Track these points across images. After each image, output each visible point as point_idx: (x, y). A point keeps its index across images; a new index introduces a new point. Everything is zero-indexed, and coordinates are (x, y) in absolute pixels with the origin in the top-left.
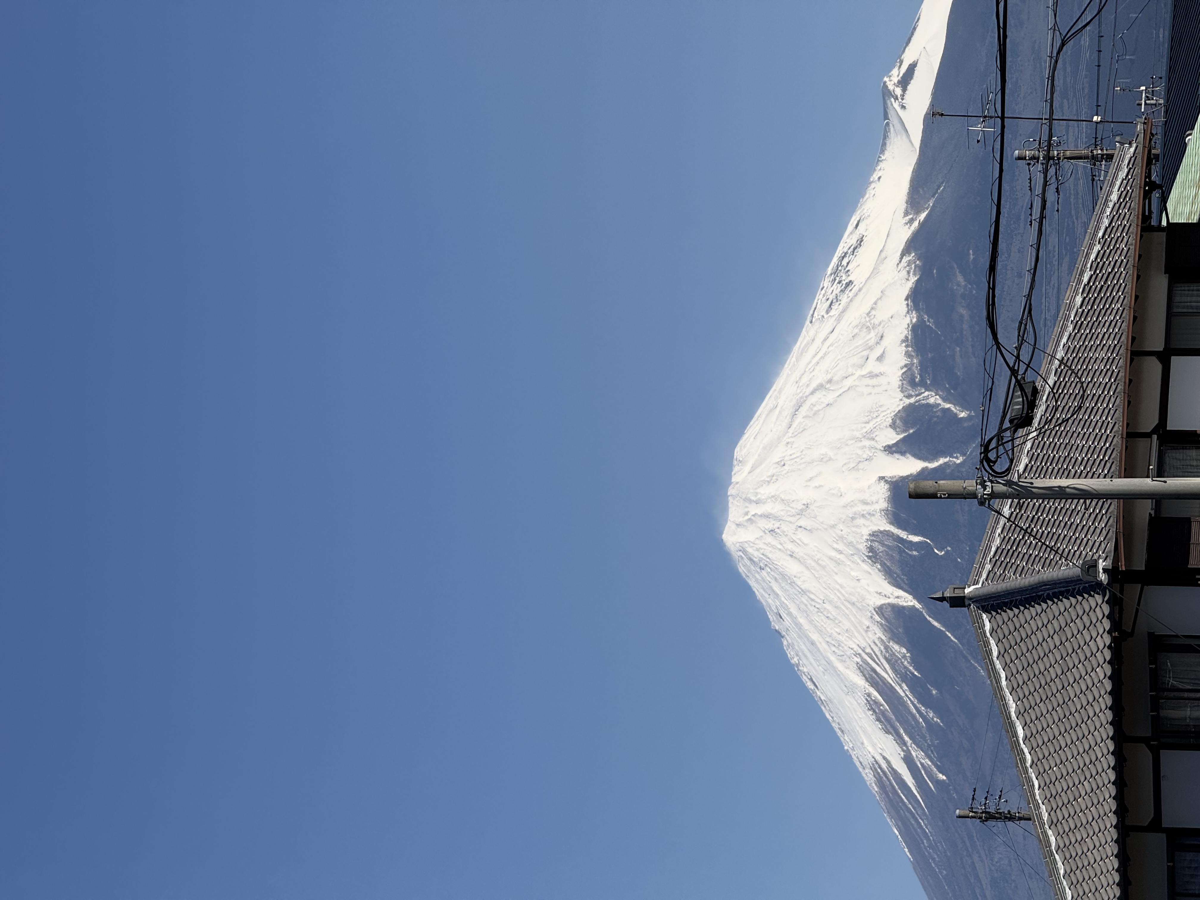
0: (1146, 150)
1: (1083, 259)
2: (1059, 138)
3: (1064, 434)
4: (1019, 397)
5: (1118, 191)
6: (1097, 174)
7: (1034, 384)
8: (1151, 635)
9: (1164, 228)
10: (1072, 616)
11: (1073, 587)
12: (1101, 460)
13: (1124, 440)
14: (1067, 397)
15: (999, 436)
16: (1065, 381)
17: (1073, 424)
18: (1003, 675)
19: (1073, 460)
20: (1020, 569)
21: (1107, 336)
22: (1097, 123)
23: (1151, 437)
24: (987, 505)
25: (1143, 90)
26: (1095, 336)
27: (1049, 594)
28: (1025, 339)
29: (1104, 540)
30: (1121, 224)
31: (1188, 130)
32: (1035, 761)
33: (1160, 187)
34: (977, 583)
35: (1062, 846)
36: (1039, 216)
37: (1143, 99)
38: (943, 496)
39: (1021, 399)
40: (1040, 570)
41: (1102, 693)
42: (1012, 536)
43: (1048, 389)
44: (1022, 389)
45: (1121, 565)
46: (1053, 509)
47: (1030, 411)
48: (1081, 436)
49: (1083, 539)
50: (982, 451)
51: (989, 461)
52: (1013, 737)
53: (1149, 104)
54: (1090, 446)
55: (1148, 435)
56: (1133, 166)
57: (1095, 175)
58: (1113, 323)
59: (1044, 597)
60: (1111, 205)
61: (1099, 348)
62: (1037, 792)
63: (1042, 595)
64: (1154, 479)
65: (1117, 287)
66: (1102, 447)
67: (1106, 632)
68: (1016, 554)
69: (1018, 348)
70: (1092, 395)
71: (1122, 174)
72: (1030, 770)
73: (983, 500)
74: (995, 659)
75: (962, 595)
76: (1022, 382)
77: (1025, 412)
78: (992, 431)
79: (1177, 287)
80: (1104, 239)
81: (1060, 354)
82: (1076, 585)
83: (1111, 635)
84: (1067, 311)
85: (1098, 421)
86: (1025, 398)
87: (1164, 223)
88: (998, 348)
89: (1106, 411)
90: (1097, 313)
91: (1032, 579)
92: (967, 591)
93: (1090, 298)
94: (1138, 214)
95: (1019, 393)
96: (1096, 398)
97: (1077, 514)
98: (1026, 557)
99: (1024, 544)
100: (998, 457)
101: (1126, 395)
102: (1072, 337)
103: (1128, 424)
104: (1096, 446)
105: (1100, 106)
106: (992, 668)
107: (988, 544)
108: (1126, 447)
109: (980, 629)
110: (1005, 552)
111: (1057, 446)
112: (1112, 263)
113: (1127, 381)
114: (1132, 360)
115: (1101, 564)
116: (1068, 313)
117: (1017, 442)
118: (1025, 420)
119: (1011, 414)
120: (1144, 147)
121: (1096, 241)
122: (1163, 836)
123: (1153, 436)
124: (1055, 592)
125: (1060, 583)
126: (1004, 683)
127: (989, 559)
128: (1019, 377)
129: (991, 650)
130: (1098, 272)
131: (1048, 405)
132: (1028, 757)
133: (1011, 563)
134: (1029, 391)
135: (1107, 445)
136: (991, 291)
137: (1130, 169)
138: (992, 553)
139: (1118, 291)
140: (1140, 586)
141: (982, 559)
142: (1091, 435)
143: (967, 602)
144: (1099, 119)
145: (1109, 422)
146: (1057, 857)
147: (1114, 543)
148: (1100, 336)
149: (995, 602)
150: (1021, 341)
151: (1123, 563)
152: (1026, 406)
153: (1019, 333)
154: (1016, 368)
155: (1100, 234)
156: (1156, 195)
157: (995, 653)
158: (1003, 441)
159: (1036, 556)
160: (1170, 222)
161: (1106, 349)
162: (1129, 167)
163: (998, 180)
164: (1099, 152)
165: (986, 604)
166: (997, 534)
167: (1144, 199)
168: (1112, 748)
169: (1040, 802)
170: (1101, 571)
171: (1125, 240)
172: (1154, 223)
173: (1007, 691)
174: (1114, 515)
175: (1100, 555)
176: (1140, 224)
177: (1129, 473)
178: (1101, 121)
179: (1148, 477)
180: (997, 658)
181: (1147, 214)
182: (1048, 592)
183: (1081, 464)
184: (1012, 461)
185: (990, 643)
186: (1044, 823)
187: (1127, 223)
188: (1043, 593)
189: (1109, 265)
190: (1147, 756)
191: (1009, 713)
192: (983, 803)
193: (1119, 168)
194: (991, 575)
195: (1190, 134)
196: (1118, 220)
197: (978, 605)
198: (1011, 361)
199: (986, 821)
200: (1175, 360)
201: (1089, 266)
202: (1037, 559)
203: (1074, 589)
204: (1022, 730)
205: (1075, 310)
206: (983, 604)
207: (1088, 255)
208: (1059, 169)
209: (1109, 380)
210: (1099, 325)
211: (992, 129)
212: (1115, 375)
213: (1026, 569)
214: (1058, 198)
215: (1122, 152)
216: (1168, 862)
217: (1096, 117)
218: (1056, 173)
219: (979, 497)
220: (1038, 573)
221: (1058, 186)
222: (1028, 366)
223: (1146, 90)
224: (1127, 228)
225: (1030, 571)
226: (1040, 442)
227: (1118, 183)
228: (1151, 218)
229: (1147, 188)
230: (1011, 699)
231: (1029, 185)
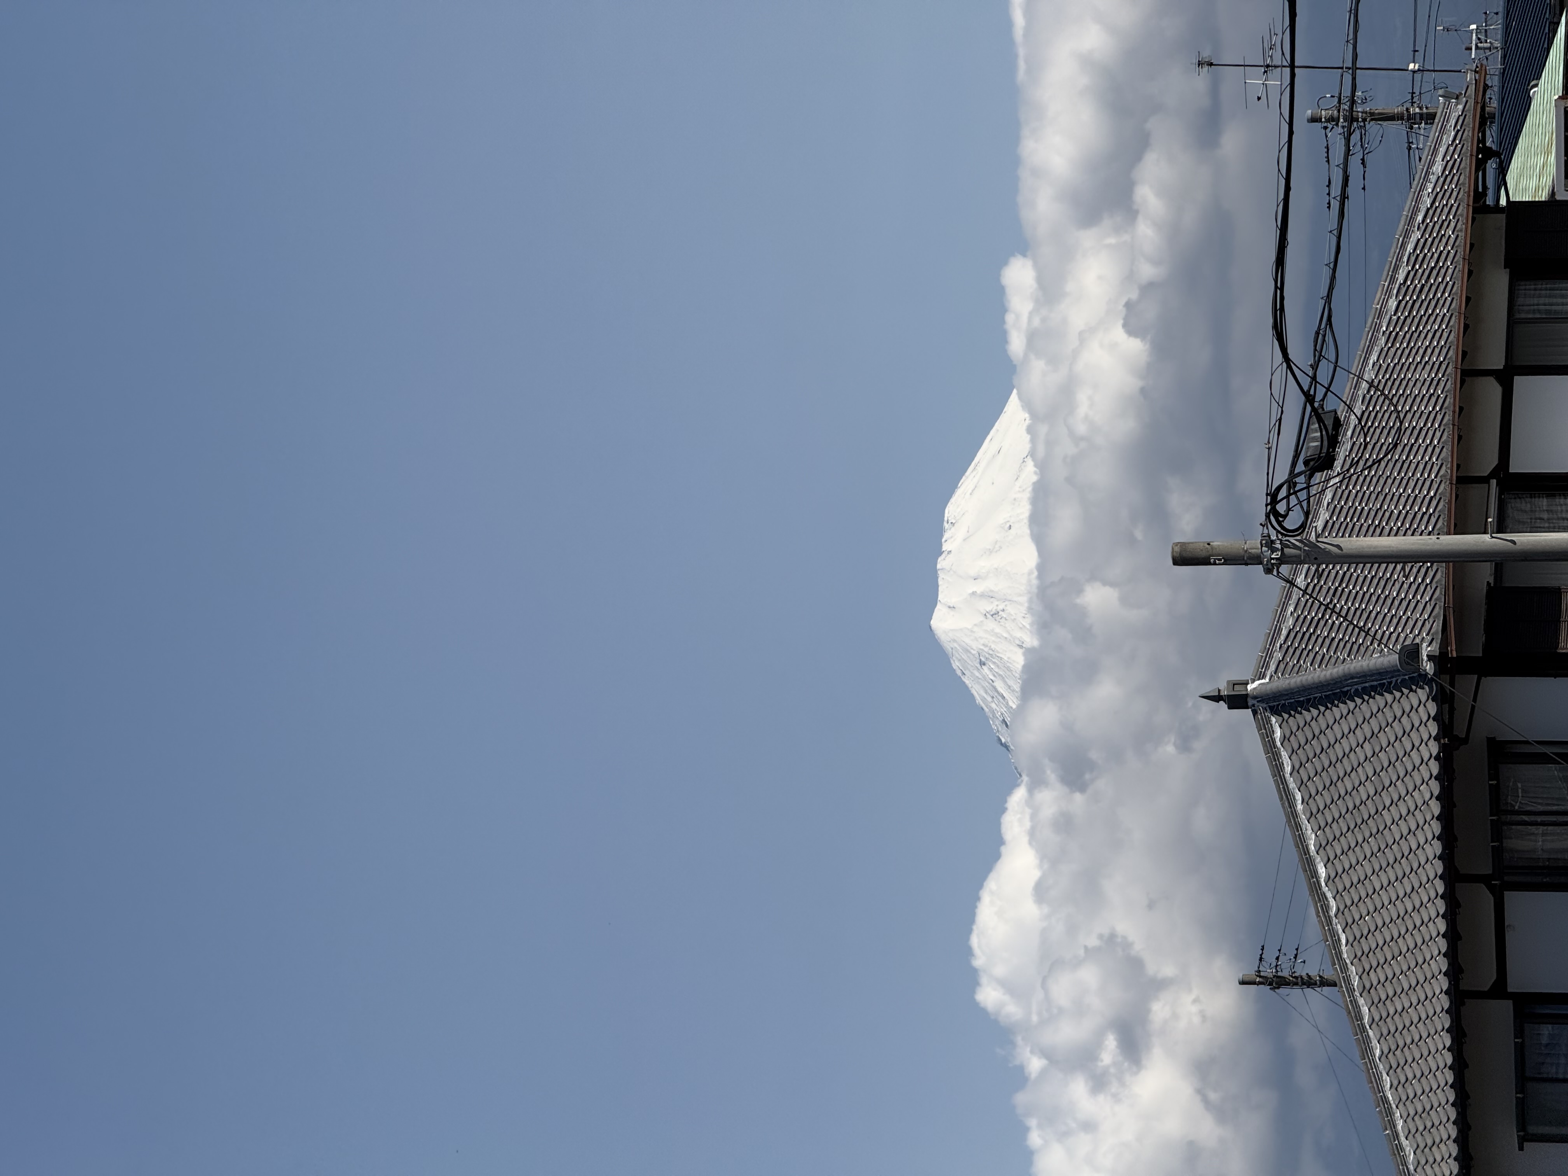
0: (1479, 106)
1: (1398, 251)
2: (1364, 94)
3: (1375, 480)
4: (1316, 431)
5: (1443, 160)
6: (1414, 141)
7: (1336, 413)
8: (1492, 743)
9: (1503, 208)
10: (1388, 718)
11: (1389, 680)
12: (1424, 513)
13: (1454, 487)
14: (1378, 431)
15: (1291, 482)
16: (1375, 411)
17: (1386, 466)
18: (1299, 797)
19: (1387, 514)
20: (1319, 658)
21: (1429, 351)
22: (1414, 72)
23: (1488, 483)
24: (1275, 573)
25: (1473, 30)
26: (1414, 351)
27: (1357, 690)
28: (1323, 354)
29: (1428, 618)
30: (1447, 204)
31: (1533, 80)
32: (1342, 908)
33: (1497, 154)
34: (1264, 677)
35: (1377, 1018)
36: (1339, 193)
37: (1474, 42)
38: (1217, 562)
39: (1319, 434)
40: (1345, 659)
41: (1428, 818)
42: (1308, 614)
43: (1353, 420)
44: (1320, 420)
45: (1452, 650)
46: (1361, 579)
47: (1331, 450)
48: (1397, 482)
49: (1401, 617)
50: (1269, 501)
51: (1277, 514)
52: (1313, 877)
53: (1481, 48)
54: (1409, 495)
55: (1485, 480)
56: (1461, 128)
57: (1412, 142)
58: (1438, 334)
59: (1350, 694)
60: (1433, 178)
61: (1420, 367)
62: (1344, 948)
63: (1348, 691)
64: (1494, 535)
65: (1442, 287)
66: (1425, 496)
67: (1432, 738)
68: (1314, 638)
69: (1315, 367)
70: (1411, 428)
71: (1448, 139)
72: (1335, 920)
73: (1270, 566)
74: (1287, 776)
75: (1244, 693)
76: (1320, 411)
77: (1325, 450)
78: (1281, 476)
79: (1519, 285)
80: (1425, 224)
81: (1369, 375)
82: (1393, 677)
83: (1439, 743)
84: (1378, 319)
85: (1419, 462)
86: (1324, 433)
87: (1503, 202)
88: (1289, 367)
89: (1430, 449)
90: (1416, 320)
91: (1336, 670)
92: (1250, 687)
93: (1407, 302)
94: (1469, 191)
95: (1317, 425)
96: (1416, 432)
97: (1393, 585)
98: (1327, 642)
99: (1325, 625)
100: (1289, 509)
101: (1456, 427)
102: (1384, 353)
103: (1458, 466)
104: (1416, 495)
105: (1417, 51)
106: (1284, 788)
107: (1277, 625)
108: (1457, 496)
109: (1268, 737)
110: (1300, 635)
111: (1367, 496)
112: (1436, 256)
113: (1457, 409)
114: (1463, 382)
115: (1425, 651)
116: (1378, 321)
117: (1313, 491)
118: (1324, 461)
119: (1307, 452)
120: (1476, 103)
121: (1414, 227)
122: (1509, 1004)
123: (1491, 481)
124: (1365, 687)
125: (1371, 675)
126: (1300, 807)
127: (1278, 645)
128: (1316, 405)
129: (1283, 764)
130: (1417, 267)
131: (1354, 443)
132: (1333, 903)
133: (1307, 649)
134: (1329, 423)
135: (1432, 493)
136: (1278, 291)
137: (1458, 131)
138: (1283, 638)
139: (1444, 292)
140: (1476, 676)
141: (1270, 645)
142: (1411, 480)
143: (1251, 702)
144: (1417, 67)
145: (1434, 463)
146: (1371, 1033)
147: (1441, 622)
148: (1421, 351)
149: (1287, 701)
150: (1318, 356)
151: (1454, 647)
152: (1326, 443)
153: (1315, 346)
154: (1312, 392)
155: (1420, 218)
156: (1492, 165)
157: (1288, 769)
158: (1296, 489)
159: (1340, 640)
160: (1511, 200)
161: (1428, 368)
162: (1456, 129)
163: (1286, 145)
164: (1417, 110)
165: (1275, 704)
166: (1289, 613)
167: (1477, 171)
168: (1441, 891)
169: (1348, 961)
170: (1425, 658)
171: (1453, 225)
172: (1490, 201)
173: (1304, 817)
174: (1441, 585)
175: (1423, 638)
176: (1471, 203)
177: (1459, 529)
178: (1419, 70)
179: (1485, 532)
180: (1291, 774)
181: (1480, 190)
182: (1356, 687)
183: (1397, 519)
184: (1307, 514)
185: (1280, 755)
186: (1354, 988)
187: (1455, 203)
188: (1349, 688)
189: (1431, 257)
190: (1488, 900)
191: (1307, 846)
192: (1274, 964)
193: (1443, 131)
194: (1282, 666)
195: (1536, 85)
196: (1442, 198)
197: (1265, 706)
198: (1305, 382)
199: (1278, 988)
200: (1520, 383)
201: (1405, 259)
202: (1342, 644)
203: (1390, 683)
204: (1324, 868)
205: (1388, 317)
206: (1271, 704)
207: (1403, 246)
208: (1365, 134)
209: (1434, 409)
210: (1419, 336)
211: (1277, 81)
212: (1441, 401)
213: (1327, 657)
214: (1365, 172)
215: (1447, 109)
216: (1516, 1037)
217: (1413, 64)
218: (1361, 138)
219: (1265, 563)
220: (1343, 663)
221: (1364, 156)
222: (1328, 389)
223: (1477, 29)
224: (1454, 209)
225: (1333, 660)
226: (1343, 491)
227: (1442, 150)
228: (1486, 195)
229: (1480, 156)
230: (1309, 828)
231: (1326, 155)
